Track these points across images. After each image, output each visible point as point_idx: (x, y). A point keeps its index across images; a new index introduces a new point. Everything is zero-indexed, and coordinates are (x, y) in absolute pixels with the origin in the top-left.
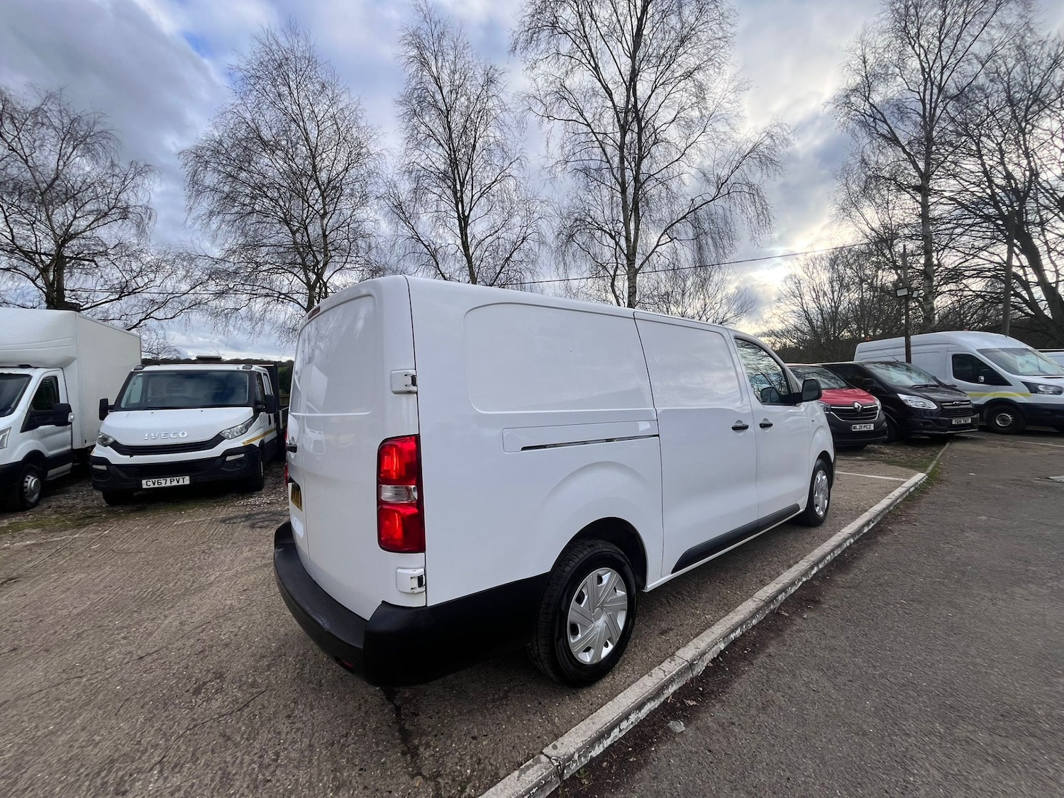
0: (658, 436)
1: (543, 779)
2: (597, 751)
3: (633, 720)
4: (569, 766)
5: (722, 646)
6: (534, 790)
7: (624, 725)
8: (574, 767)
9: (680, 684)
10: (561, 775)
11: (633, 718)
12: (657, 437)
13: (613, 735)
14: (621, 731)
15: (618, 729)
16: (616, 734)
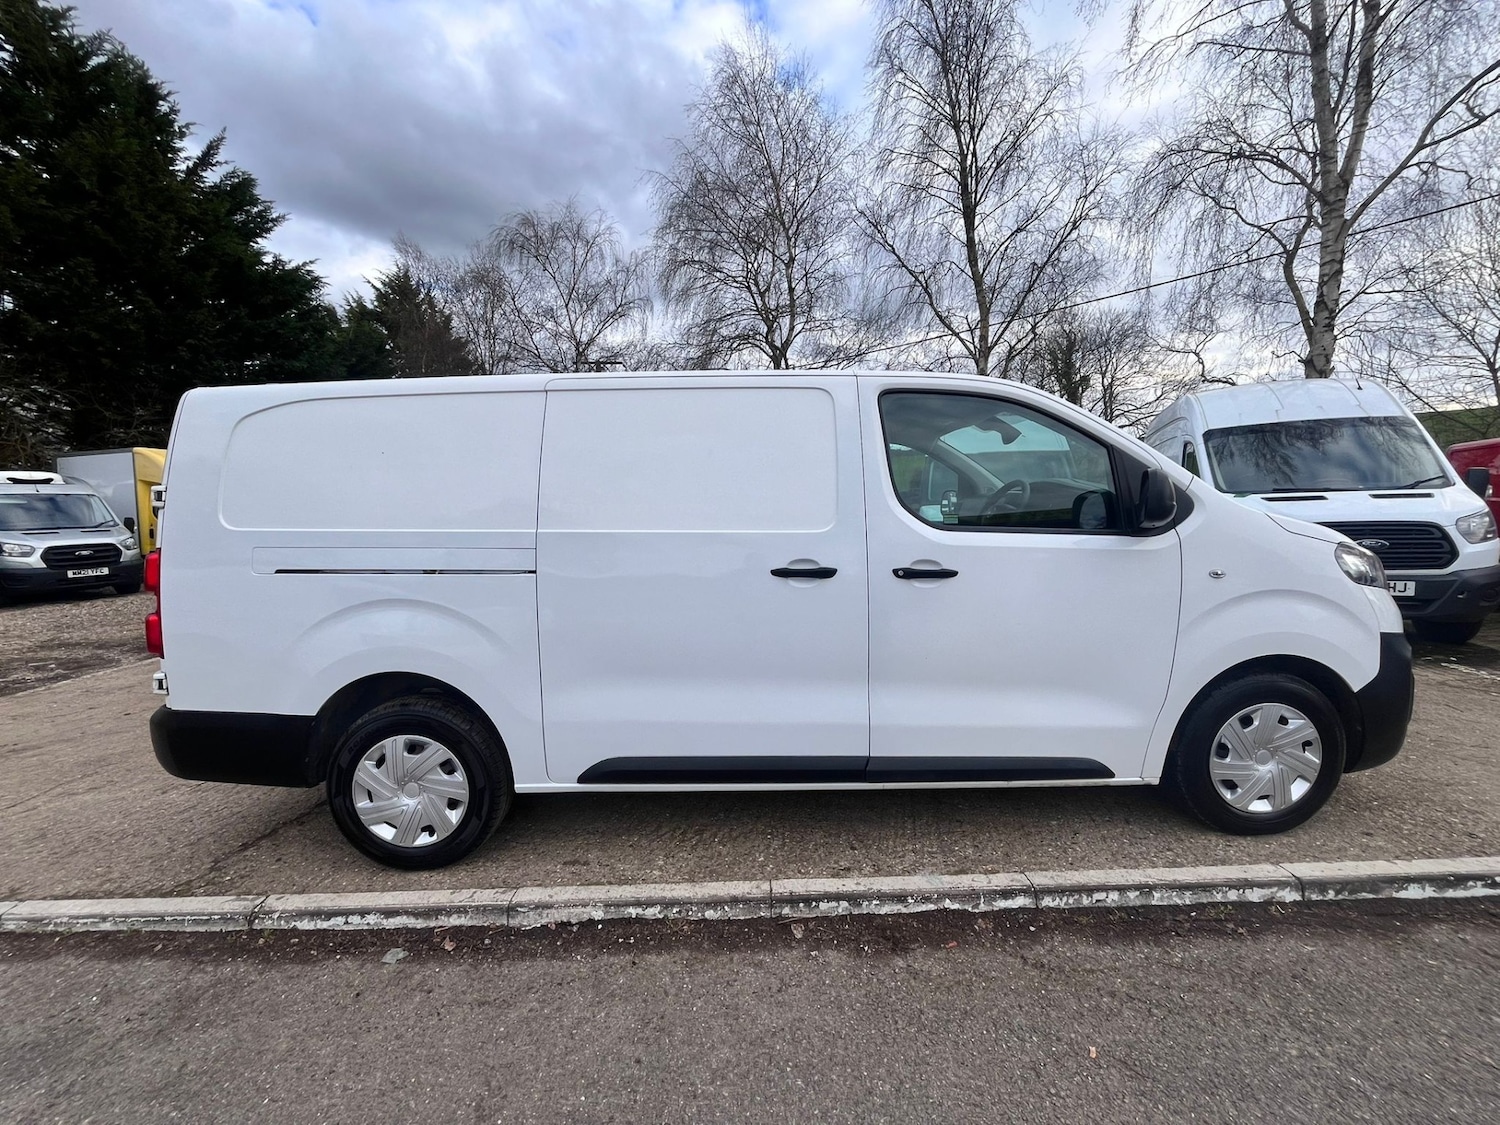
0: (534, 572)
1: (230, 913)
2: (305, 925)
3: (372, 922)
4: (263, 919)
5: (598, 914)
6: (216, 917)
7: (355, 920)
8: (268, 924)
9: (474, 923)
10: (251, 922)
11: (371, 919)
12: (534, 575)
13: (333, 921)
14: (346, 923)
15: (344, 920)
16: (338, 923)
